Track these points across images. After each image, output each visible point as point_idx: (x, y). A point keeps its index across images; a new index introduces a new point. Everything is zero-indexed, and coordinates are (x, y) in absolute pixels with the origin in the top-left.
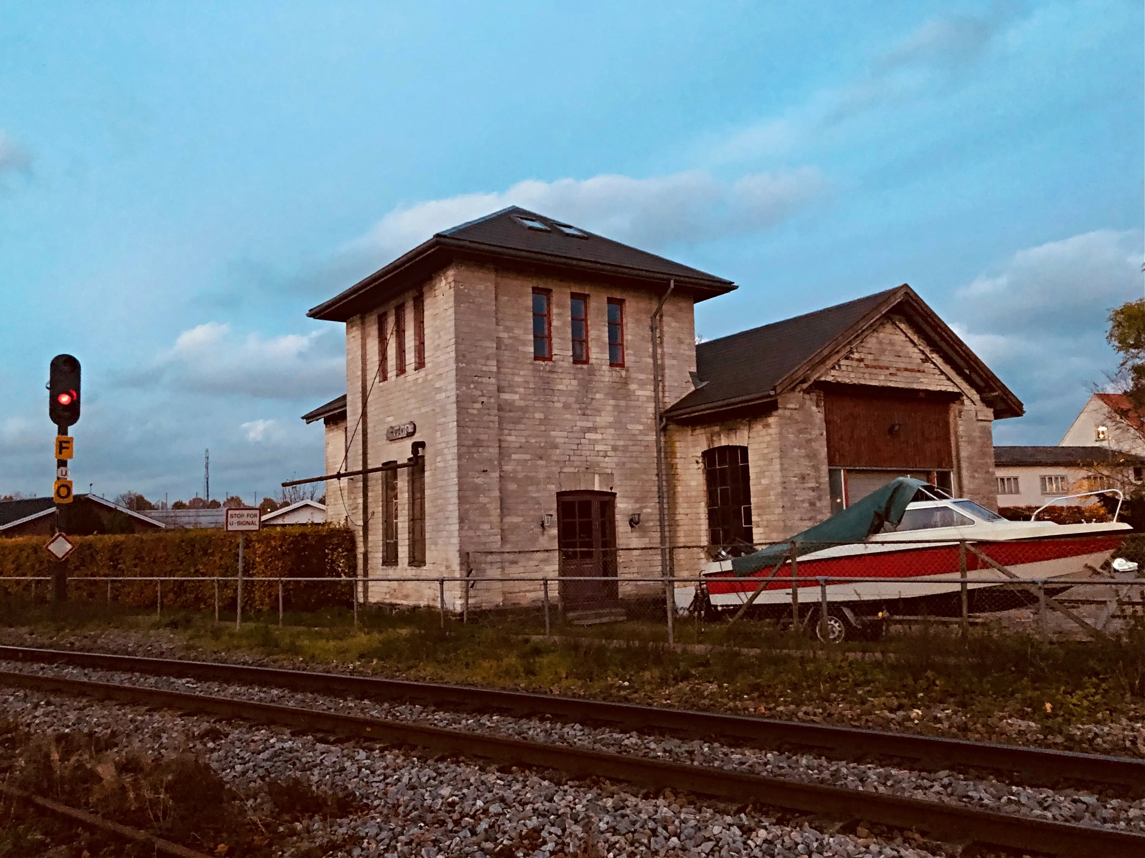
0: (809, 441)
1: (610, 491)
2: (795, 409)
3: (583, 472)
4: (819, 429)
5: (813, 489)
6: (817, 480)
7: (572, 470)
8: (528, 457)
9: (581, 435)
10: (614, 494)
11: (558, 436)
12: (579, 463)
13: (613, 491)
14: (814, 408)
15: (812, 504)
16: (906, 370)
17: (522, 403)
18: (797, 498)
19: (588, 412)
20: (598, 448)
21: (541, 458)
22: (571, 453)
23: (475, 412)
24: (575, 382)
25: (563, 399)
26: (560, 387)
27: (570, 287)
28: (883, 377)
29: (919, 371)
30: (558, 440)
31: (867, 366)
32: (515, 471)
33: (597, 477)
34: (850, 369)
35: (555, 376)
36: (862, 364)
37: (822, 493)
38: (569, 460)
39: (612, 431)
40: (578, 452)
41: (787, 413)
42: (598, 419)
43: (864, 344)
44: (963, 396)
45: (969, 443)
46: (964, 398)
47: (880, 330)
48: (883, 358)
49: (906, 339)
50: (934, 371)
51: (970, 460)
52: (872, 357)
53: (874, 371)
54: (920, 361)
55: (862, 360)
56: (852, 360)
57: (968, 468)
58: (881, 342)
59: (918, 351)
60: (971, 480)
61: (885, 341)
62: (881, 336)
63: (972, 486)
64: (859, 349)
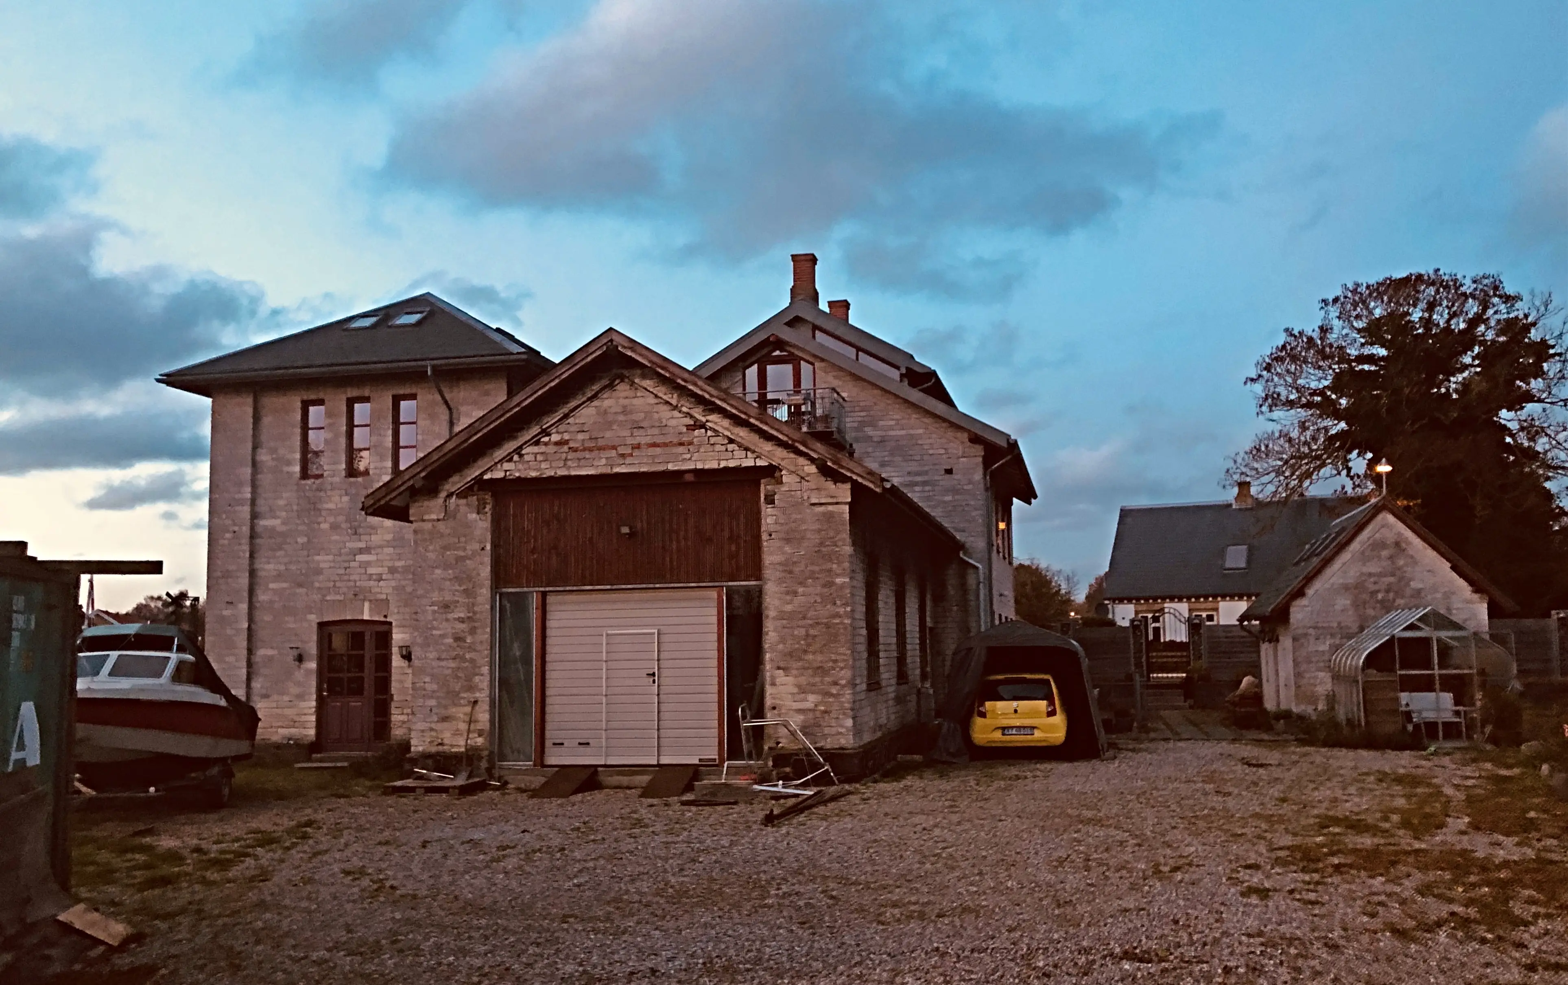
0: (459, 559)
1: (382, 619)
2: (438, 520)
3: (351, 600)
4: (480, 542)
5: (461, 620)
6: (470, 607)
7: (338, 597)
8: (285, 585)
9: (351, 557)
10: (390, 623)
11: (323, 560)
12: (345, 590)
13: (388, 620)
14: (474, 516)
15: (458, 639)
16: (654, 445)
17: (283, 528)
18: (434, 632)
19: (361, 531)
20: (371, 571)
21: (300, 585)
22: (337, 578)
23: (226, 542)
24: (346, 499)
25: (331, 519)
26: (331, 506)
27: (345, 393)
28: (604, 461)
29: (681, 444)
30: (322, 565)
31: (575, 450)
32: (271, 602)
33: (367, 605)
34: (539, 458)
35: (322, 494)
36: (566, 448)
37: (476, 624)
38: (334, 586)
39: (390, 550)
40: (346, 578)
41: (428, 526)
42: (373, 537)
43: (570, 420)
44: (781, 471)
45: (788, 541)
46: (783, 472)
47: (605, 396)
48: (608, 434)
49: (656, 401)
50: (712, 440)
51: (787, 567)
52: (585, 436)
53: (587, 455)
54: (685, 430)
55: (566, 442)
56: (546, 444)
57: (780, 581)
58: (605, 412)
59: (681, 415)
60: (788, 598)
61: (613, 410)
62: (607, 403)
63: (789, 608)
64: (562, 428)
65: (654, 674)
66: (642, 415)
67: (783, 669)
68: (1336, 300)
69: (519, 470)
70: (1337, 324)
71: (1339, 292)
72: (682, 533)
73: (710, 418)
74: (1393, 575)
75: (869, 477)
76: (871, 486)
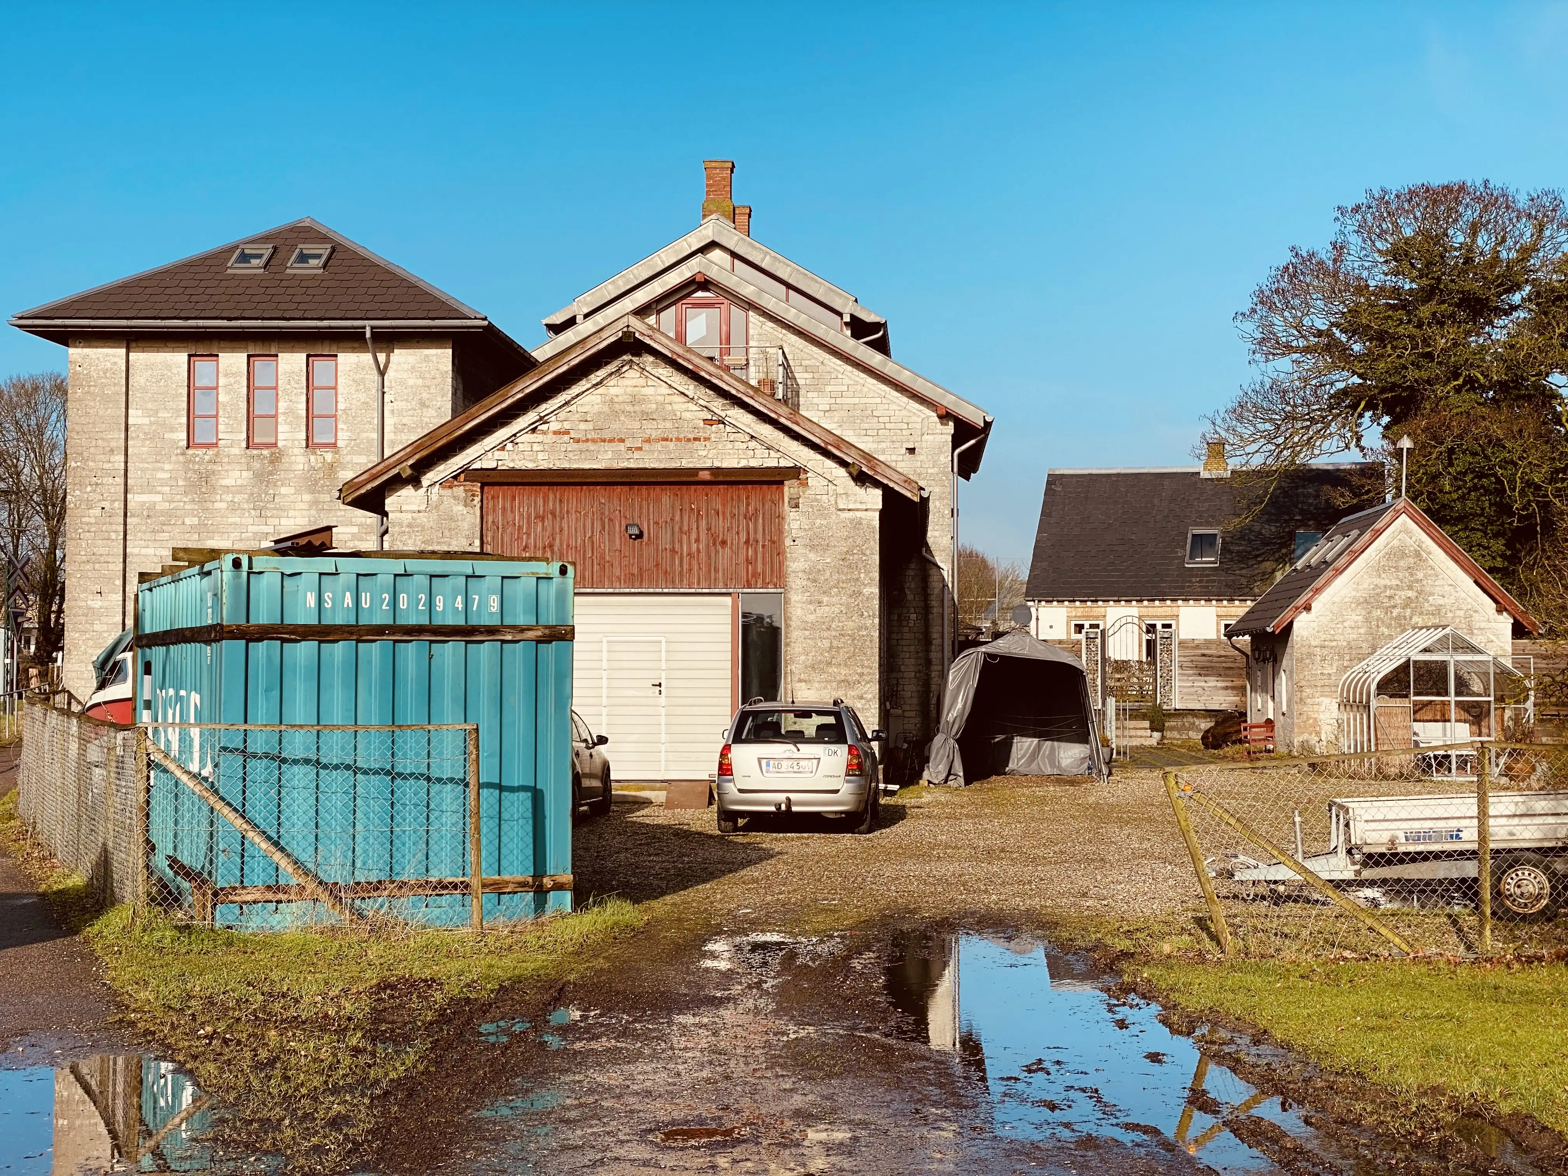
4: (467, 538)
14: (460, 509)
16: (667, 439)
17: (166, 506)
19: (267, 512)
23: (92, 520)
24: (248, 474)
25: (229, 498)
26: (225, 482)
27: (246, 348)
28: (610, 455)
29: (697, 439)
31: (577, 441)
35: (217, 466)
36: (566, 438)
43: (572, 408)
44: (806, 472)
45: (813, 548)
46: (809, 475)
47: (612, 383)
48: (615, 426)
49: (670, 391)
50: (732, 437)
51: (813, 575)
52: (590, 426)
53: (591, 446)
54: (702, 424)
55: (567, 432)
56: (544, 433)
57: (805, 589)
58: (612, 401)
59: (696, 408)
60: (812, 607)
61: (621, 399)
62: (613, 391)
63: (811, 618)
64: (563, 414)
65: (660, 685)
66: (654, 406)
67: (805, 681)
68: (1357, 209)
69: (513, 460)
70: (1355, 240)
71: (1362, 199)
72: (694, 536)
73: (728, 413)
74: (1410, 588)
75: (906, 485)
76: (909, 495)
